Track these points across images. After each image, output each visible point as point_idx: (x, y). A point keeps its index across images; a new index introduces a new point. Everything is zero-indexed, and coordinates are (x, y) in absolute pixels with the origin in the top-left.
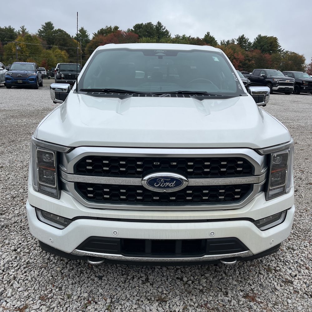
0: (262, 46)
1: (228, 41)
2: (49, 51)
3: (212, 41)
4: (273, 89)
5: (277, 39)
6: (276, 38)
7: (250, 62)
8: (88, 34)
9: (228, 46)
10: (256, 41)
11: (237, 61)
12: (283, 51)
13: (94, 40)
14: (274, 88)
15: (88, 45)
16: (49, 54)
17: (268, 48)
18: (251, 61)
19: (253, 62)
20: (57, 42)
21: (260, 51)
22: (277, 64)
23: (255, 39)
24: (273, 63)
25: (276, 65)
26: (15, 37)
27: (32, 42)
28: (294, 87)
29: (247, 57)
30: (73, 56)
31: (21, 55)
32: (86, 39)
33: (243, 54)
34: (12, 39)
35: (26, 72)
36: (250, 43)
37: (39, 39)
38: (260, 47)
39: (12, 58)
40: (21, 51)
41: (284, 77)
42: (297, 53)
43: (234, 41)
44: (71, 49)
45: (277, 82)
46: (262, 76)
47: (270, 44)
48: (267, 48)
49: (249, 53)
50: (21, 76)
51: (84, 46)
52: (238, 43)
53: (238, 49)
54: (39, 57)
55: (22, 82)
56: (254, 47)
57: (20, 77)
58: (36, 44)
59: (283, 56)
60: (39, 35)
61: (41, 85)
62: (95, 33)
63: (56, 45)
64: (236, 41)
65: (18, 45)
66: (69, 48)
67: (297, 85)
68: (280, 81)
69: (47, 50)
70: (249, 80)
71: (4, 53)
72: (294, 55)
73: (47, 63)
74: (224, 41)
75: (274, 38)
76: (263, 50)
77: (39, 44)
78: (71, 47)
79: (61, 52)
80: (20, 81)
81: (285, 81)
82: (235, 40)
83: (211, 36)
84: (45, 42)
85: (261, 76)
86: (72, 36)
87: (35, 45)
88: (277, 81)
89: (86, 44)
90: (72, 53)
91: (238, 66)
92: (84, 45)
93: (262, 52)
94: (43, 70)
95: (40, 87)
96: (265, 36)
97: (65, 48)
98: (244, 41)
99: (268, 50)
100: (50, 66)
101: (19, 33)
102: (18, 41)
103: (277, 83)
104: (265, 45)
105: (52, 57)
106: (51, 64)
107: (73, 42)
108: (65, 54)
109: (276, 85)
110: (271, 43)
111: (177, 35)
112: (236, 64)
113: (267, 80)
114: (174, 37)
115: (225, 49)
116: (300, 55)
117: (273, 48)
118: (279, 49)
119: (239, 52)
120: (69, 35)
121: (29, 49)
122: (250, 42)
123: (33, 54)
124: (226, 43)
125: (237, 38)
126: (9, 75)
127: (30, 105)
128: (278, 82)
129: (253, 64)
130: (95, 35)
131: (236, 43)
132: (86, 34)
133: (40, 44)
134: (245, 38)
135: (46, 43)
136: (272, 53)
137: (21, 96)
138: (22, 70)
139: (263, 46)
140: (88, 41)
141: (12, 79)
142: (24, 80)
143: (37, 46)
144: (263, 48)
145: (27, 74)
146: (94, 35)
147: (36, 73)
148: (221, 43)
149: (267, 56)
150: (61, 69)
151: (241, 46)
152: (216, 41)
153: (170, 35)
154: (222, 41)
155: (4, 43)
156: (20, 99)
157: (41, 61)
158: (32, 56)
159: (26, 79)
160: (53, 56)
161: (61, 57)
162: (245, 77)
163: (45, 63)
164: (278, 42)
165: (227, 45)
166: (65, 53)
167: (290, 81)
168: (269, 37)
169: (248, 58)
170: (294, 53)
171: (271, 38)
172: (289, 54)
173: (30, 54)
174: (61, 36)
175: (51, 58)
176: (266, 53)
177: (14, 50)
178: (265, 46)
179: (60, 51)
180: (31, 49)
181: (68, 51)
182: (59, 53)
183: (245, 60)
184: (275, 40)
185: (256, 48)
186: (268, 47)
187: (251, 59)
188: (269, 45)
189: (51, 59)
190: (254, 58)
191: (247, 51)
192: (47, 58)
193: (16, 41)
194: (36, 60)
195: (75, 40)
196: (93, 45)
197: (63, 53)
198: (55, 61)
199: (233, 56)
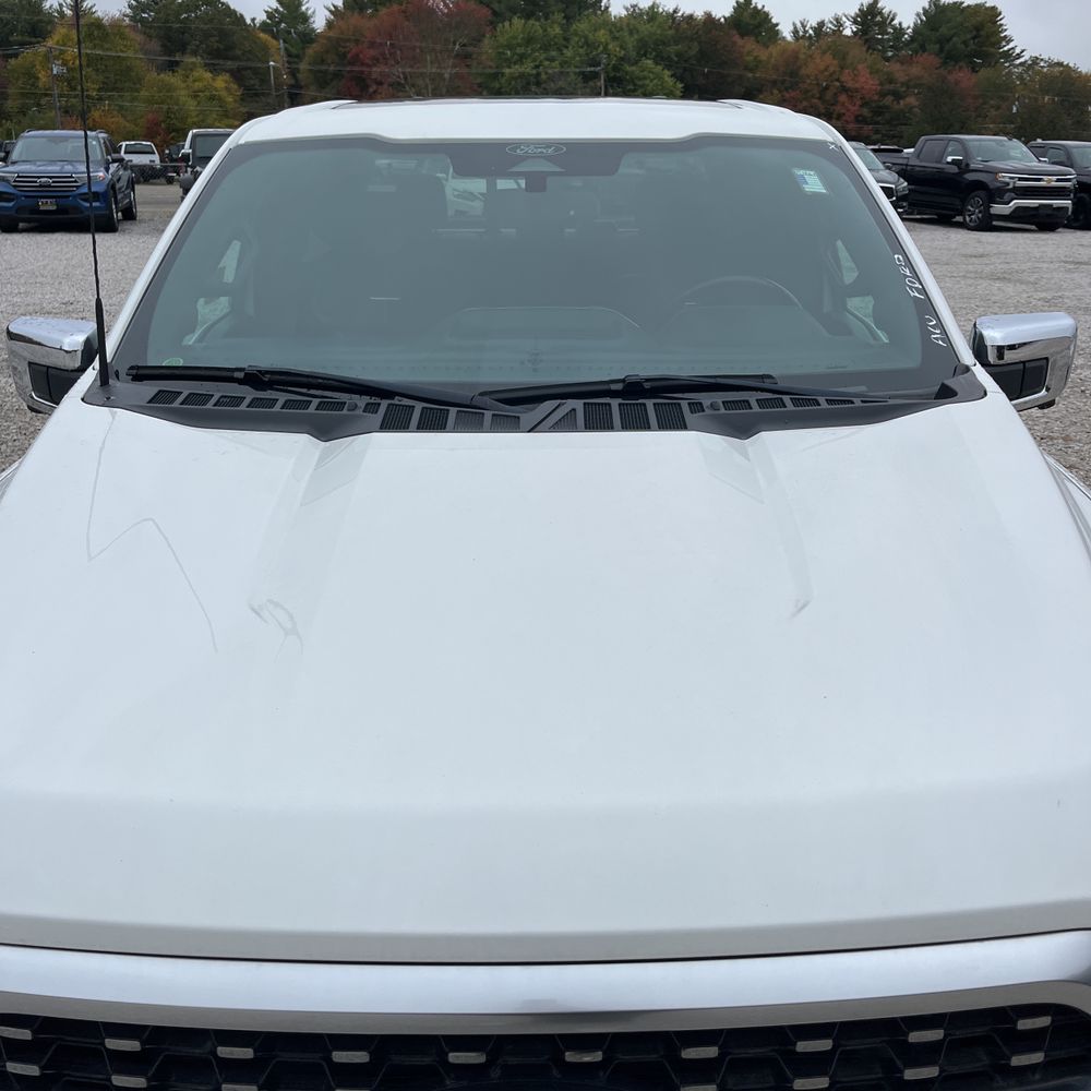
0: (943, 41)
1: (821, 24)
2: (167, 77)
3: (759, 25)
4: (992, 211)
5: (1000, 14)
6: (994, 8)
7: (899, 103)
8: (307, 9)
9: (821, 42)
10: (922, 21)
11: (851, 97)
12: (1019, 56)
13: (331, 34)
14: (998, 209)
15: (311, 51)
16: (170, 88)
17: (967, 46)
18: (905, 97)
19: (912, 100)
20: (197, 43)
21: (936, 61)
22: (998, 108)
23: (918, 15)
24: (985, 103)
25: (993, 112)
26: (49, 28)
27: (106, 46)
28: (1073, 204)
29: (890, 83)
30: (256, 95)
31: (68, 96)
32: (301, 27)
33: (873, 72)
34: (36, 37)
35: (68, 168)
36: (900, 31)
37: (132, 35)
38: (938, 46)
39: (38, 105)
40: (71, 81)
41: (1034, 164)
42: (1071, 65)
43: (841, 25)
44: (250, 68)
45: (1008, 184)
46: (954, 162)
47: (974, 33)
48: (963, 46)
49: (897, 66)
50: (50, 186)
51: (297, 56)
52: (855, 30)
53: (857, 52)
54: (133, 99)
55: (54, 208)
56: (915, 45)
57: (45, 190)
58: (122, 51)
59: (1020, 77)
60: (132, 18)
61: (129, 214)
62: (334, 6)
63: (195, 53)
64: (848, 23)
65: (57, 58)
66: (243, 64)
67: (1082, 195)
68: (1020, 179)
69: (162, 75)
70: (902, 180)
71: (11, 91)
72: (1061, 73)
73: (164, 122)
74: (804, 26)
75: (987, 9)
76: (950, 58)
77: (133, 52)
78: (248, 60)
79: (214, 80)
80: (48, 205)
81: (1039, 180)
82: (844, 19)
83: (756, 7)
84: (155, 45)
85: (948, 163)
86: (253, 20)
87: (119, 57)
88: (1007, 180)
89: (303, 48)
90: (252, 82)
91: (857, 117)
92: (293, 51)
93: (944, 63)
94: (147, 150)
95: (127, 225)
96: (956, 3)
97: (230, 64)
98: (878, 24)
99: (966, 56)
100: (173, 134)
101: (61, 13)
102: (58, 43)
103: (1010, 190)
104: (953, 36)
105: (181, 98)
106: (178, 124)
107: (256, 43)
108: (226, 88)
109: (1007, 196)
110: (978, 28)
111: (634, 6)
112: (848, 110)
113: (970, 177)
114: (624, 13)
115: (811, 56)
116: (1084, 72)
117: (984, 49)
118: (1006, 49)
119: (860, 67)
120: (242, 16)
121: (97, 70)
122: (900, 24)
123: (113, 90)
124: (811, 32)
125: (853, 10)
126: (8, 181)
127: (70, 308)
128: (1011, 186)
129: (912, 108)
130: (335, 12)
131: (848, 32)
132: (304, 8)
133: (136, 52)
134: (881, 13)
135: (159, 48)
136: (981, 65)
137: (45, 267)
138: (53, 162)
139: (948, 40)
140: (308, 37)
141: (18, 197)
142: (62, 201)
143: (124, 59)
144: (947, 47)
145: (71, 177)
146: (330, 11)
147: (107, 169)
148: (795, 32)
149: (962, 77)
150: (199, 154)
151: (867, 41)
152: (777, 25)
153: (607, 8)
154: (799, 25)
155: (10, 52)
156: (40, 279)
157: (142, 117)
158: (109, 98)
159: (69, 197)
160: (182, 95)
161: (212, 98)
162: (888, 168)
163: (157, 124)
164: (1001, 25)
165: (817, 41)
166: (226, 82)
167: (1058, 180)
168: (969, 6)
169: (892, 87)
170: (1060, 64)
171: (978, 9)
172: (1042, 67)
173: (99, 90)
174: (211, 21)
175: (177, 105)
176: (957, 67)
177: (42, 76)
178: (955, 39)
179: (209, 75)
180: (103, 72)
181: (237, 75)
182: (206, 83)
183: (883, 95)
184: (993, 13)
185: (923, 48)
186: (965, 43)
187: (904, 89)
188: (969, 36)
189: (176, 107)
190: (916, 86)
191: (888, 59)
192: (162, 103)
193: (50, 43)
194: (123, 112)
195: (262, 35)
196: (327, 52)
197: (221, 82)
198: (194, 114)
199: (838, 80)
